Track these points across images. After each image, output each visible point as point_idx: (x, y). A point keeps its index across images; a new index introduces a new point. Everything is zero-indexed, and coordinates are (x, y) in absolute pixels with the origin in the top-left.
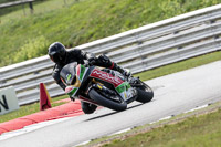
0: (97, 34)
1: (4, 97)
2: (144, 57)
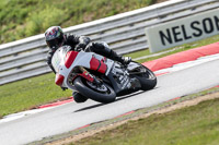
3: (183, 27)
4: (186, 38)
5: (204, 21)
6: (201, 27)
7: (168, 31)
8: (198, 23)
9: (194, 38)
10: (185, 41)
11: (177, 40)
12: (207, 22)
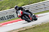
0: (35, 2)
1: (14, 15)
2: (45, 8)
3: (5, 17)
4: (5, 19)
5: (9, 16)
6: (9, 17)
7: (1, 17)
8: (8, 16)
9: (7, 19)
10: (5, 20)
11: (3, 20)
12: (10, 16)
